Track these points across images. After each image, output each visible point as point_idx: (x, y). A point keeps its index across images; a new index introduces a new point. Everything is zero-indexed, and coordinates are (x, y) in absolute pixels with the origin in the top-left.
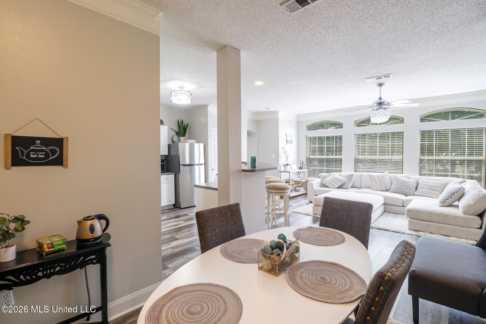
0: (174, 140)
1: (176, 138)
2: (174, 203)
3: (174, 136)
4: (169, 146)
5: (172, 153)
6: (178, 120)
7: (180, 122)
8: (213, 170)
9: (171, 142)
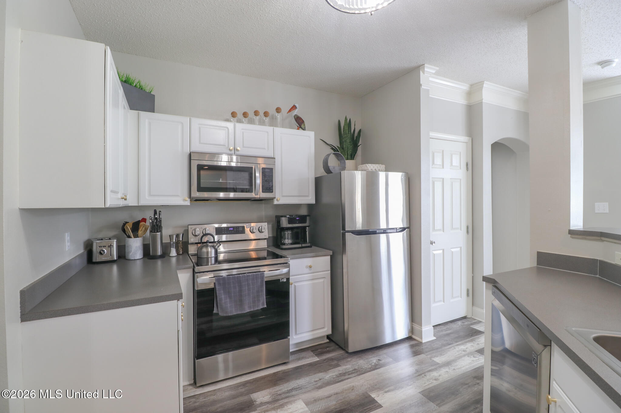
0: (329, 165)
1: (333, 162)
2: (330, 332)
3: (329, 155)
4: (318, 181)
5: (326, 199)
6: (339, 121)
7: (342, 125)
8: (432, 243)
9: (322, 172)
